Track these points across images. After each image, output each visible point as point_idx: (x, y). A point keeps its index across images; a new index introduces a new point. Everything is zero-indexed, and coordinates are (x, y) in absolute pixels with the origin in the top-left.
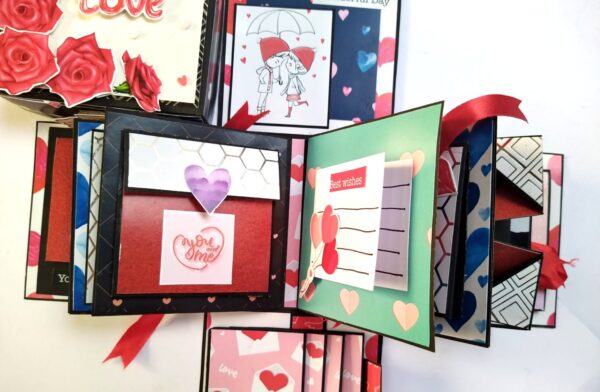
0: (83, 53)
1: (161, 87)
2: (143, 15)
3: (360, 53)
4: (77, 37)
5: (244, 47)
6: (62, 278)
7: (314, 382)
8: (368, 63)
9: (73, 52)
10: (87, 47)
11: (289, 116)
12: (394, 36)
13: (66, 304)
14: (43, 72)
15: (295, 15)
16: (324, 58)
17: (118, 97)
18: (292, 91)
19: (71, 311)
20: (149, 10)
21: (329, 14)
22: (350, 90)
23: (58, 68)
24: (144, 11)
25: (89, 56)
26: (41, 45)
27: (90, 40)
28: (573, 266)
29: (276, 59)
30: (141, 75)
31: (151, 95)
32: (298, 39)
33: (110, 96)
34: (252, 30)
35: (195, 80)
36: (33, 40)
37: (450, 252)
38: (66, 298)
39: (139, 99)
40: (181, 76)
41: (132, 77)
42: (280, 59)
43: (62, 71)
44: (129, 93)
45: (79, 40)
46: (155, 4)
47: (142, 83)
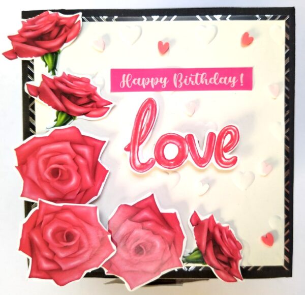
0: (142, 221)
2: (212, 165)
4: (132, 203)
10: (145, 214)
20: (219, 158)
24: (213, 161)
25: (149, 224)
26: (87, 219)
27: (149, 204)
41: (204, 243)
44: (203, 262)
46: (227, 149)
47: (217, 249)
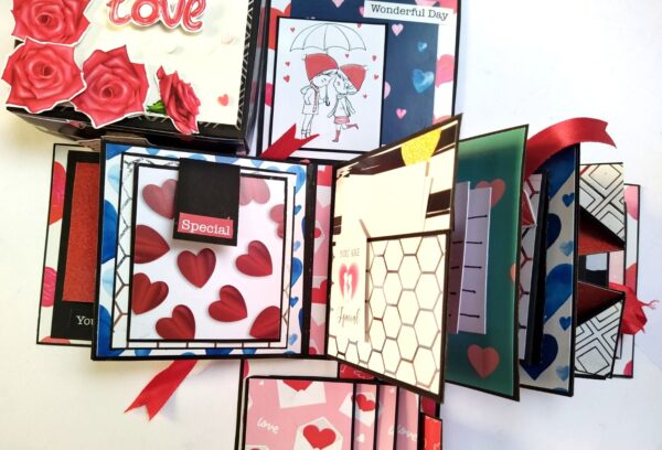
0: (113, 67)
1: (200, 108)
2: (180, 26)
3: (416, 72)
4: (106, 49)
5: (288, 64)
6: (81, 319)
7: (364, 439)
8: (424, 83)
9: (101, 66)
10: (116, 61)
11: (336, 140)
12: (453, 54)
13: (90, 349)
14: (67, 89)
15: (344, 30)
16: (376, 77)
17: (151, 117)
18: (340, 113)
19: (94, 357)
20: (187, 21)
21: (382, 28)
22: (404, 112)
23: (85, 84)
24: (181, 22)
25: (119, 71)
26: (66, 57)
27: (121, 53)
28: (653, 308)
29: (322, 77)
30: (177, 93)
31: (188, 115)
32: (347, 56)
33: (143, 117)
34: (297, 45)
35: (237, 99)
36: (56, 52)
37: (529, 290)
38: (89, 343)
39: (175, 120)
40: (222, 95)
41: (167, 96)
42: (327, 77)
43: (88, 86)
44: (165, 113)
45: (108, 53)
46: (194, 14)
47: (179, 103)
